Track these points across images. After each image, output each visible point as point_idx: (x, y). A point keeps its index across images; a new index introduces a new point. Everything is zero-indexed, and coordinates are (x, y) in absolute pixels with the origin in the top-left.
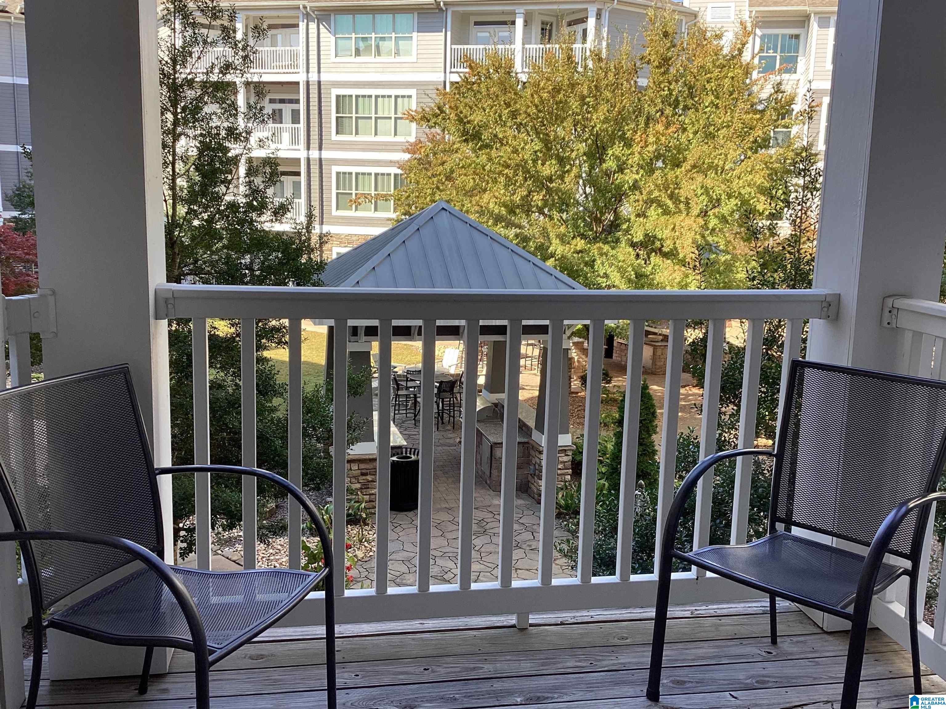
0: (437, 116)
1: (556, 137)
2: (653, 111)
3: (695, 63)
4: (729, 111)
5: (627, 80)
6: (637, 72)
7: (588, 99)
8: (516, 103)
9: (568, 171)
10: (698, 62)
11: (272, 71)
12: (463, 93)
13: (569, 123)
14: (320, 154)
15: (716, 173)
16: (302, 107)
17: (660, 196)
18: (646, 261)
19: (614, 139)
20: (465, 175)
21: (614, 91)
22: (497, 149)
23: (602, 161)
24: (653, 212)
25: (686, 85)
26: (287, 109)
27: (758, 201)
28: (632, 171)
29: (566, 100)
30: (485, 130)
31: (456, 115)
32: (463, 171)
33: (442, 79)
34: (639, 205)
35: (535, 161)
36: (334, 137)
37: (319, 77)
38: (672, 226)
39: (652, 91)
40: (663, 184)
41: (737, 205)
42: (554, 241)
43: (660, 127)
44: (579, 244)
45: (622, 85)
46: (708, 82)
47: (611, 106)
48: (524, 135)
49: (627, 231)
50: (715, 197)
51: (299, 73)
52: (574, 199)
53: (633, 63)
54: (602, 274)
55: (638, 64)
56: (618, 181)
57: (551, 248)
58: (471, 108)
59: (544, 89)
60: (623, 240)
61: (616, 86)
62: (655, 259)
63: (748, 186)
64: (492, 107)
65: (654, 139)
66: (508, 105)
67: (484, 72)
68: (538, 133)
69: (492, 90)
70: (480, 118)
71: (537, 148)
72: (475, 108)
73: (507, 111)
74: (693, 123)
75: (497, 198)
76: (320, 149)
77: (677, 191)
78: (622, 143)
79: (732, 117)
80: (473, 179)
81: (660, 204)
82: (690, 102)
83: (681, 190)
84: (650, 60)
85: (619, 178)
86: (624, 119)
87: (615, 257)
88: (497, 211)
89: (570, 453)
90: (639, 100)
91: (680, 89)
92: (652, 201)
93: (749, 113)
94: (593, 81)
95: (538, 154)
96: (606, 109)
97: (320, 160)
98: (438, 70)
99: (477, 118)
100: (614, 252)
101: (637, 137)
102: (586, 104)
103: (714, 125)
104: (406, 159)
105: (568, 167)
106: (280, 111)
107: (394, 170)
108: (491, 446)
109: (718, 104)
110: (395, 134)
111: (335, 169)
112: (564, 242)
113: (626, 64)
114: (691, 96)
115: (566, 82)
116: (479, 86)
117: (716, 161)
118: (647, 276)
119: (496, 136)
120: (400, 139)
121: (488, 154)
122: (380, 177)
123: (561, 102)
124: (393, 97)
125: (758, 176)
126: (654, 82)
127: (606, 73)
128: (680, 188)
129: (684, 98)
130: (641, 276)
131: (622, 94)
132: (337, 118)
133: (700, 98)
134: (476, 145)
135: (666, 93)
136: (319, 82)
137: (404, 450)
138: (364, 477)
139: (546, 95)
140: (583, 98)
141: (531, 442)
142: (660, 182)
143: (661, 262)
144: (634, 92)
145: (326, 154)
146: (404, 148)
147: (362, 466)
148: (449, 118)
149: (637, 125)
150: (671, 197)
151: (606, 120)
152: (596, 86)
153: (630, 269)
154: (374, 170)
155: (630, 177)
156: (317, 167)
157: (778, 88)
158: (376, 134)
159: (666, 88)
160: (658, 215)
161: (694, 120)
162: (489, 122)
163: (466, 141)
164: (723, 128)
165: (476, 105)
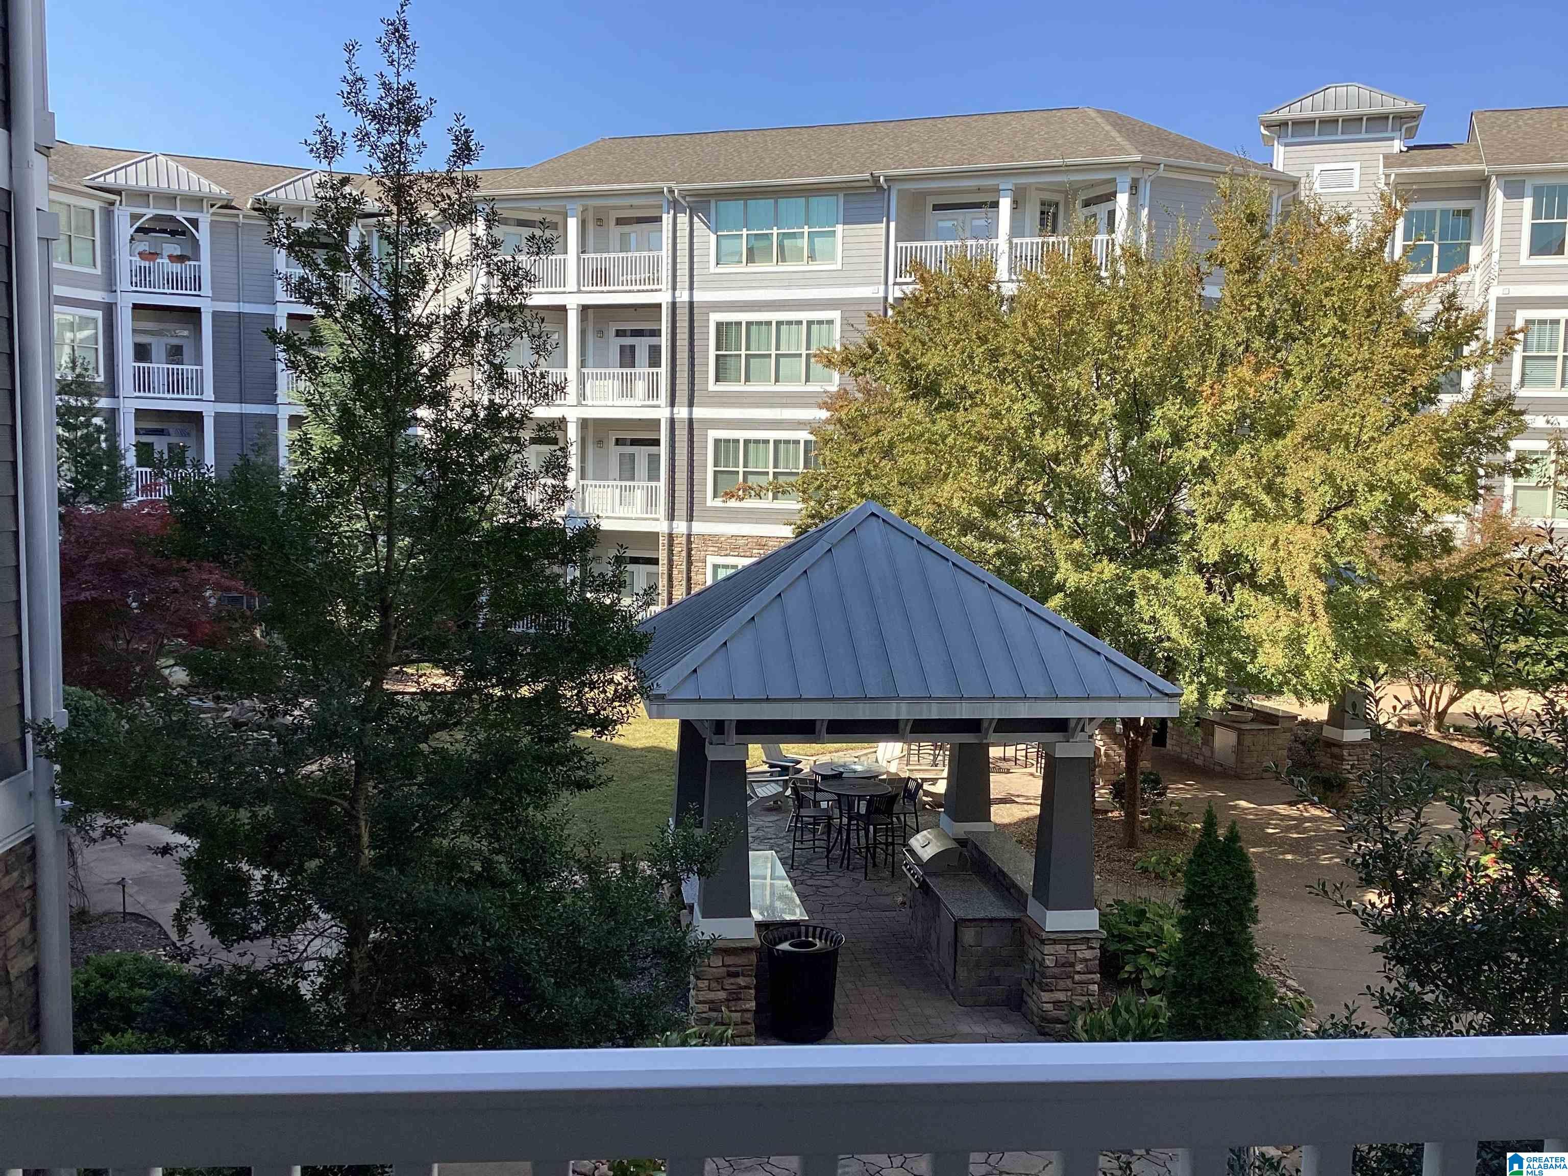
0: (866, 358)
1: (1066, 390)
2: (1231, 343)
3: (1304, 264)
4: (1367, 343)
5: (1186, 294)
6: (1201, 279)
7: (1119, 327)
8: (996, 335)
9: (1086, 446)
10: (1309, 262)
11: (621, 288)
12: (910, 321)
13: (1086, 368)
14: (691, 413)
15: (1347, 448)
16: (664, 341)
17: (1247, 486)
18: (1225, 596)
19: (1165, 391)
20: (913, 452)
21: (1163, 311)
22: (966, 410)
23: (1145, 427)
24: (1236, 514)
25: (1288, 300)
26: (642, 345)
27: (1424, 496)
28: (1197, 445)
29: (1082, 330)
30: (946, 379)
31: (898, 356)
32: (909, 446)
33: (881, 294)
34: (1211, 503)
35: (1029, 430)
36: (712, 386)
37: (691, 296)
38: (1273, 540)
39: (1228, 310)
40: (1253, 468)
41: (1386, 501)
42: (1062, 564)
43: (1245, 372)
44: (1106, 571)
45: (1177, 302)
46: (1326, 295)
47: (1160, 336)
48: (1011, 387)
49: (1191, 545)
50: (1346, 488)
51: (660, 290)
52: (1097, 491)
53: (1195, 266)
54: (1147, 618)
55: (1205, 267)
56: (1173, 460)
57: (1058, 575)
58: (924, 344)
59: (1044, 311)
60: (1185, 559)
61: (1168, 303)
62: (1241, 593)
63: (1405, 469)
64: (958, 343)
65: (1236, 392)
66: (983, 340)
67: (945, 287)
68: (1033, 384)
69: (958, 316)
70: (937, 360)
71: (1033, 409)
72: (930, 344)
73: (982, 350)
74: (1301, 362)
75: (965, 491)
76: (691, 405)
77: (1279, 480)
78: (1180, 398)
79: (1372, 353)
80: (926, 459)
81: (1249, 502)
82: (1296, 329)
83: (1287, 478)
84: (1223, 259)
85: (1176, 455)
86: (1181, 358)
87: (1171, 591)
88: (965, 513)
89: (1096, 944)
90: (1207, 325)
91: (1277, 306)
92: (1235, 496)
93: (1402, 347)
94: (1128, 298)
95: (1035, 418)
96: (1150, 343)
97: (691, 421)
98: (876, 280)
99: (933, 360)
100: (1169, 582)
101: (1206, 388)
102: (1115, 333)
103: (1340, 366)
104: (824, 418)
105: (1086, 439)
106: (633, 348)
107: (803, 435)
108: (956, 923)
109: (1344, 331)
110: (807, 380)
111: (713, 434)
112: (1080, 567)
113: (1183, 268)
114: (1298, 318)
115: (1082, 300)
116: (936, 310)
117: (1346, 427)
118: (1227, 622)
119: (963, 388)
120: (812, 387)
121: (952, 419)
122: (782, 446)
123: (1073, 332)
124: (805, 324)
125: (1423, 453)
126: (1233, 297)
127: (1150, 283)
128: (1284, 475)
129: (1286, 321)
130: (1217, 621)
131: (1178, 316)
132: (717, 356)
133: (1313, 322)
134: (931, 404)
135: (1253, 313)
136: (691, 304)
137: (803, 928)
138: (732, 980)
139: (1047, 321)
140: (1110, 325)
141: (1025, 919)
142: (1248, 464)
143: (1252, 600)
144: (1198, 312)
145: (699, 413)
146: (820, 401)
147: (729, 960)
148: (887, 361)
149: (1205, 368)
150: (1269, 488)
151: (1151, 360)
152: (1132, 306)
153: (1197, 612)
154: (772, 435)
155: (1194, 454)
156: (686, 432)
157: (1450, 303)
158: (777, 380)
159: (1254, 307)
160: (1245, 519)
161: (1304, 358)
162: (952, 365)
163: (914, 397)
164: (1356, 371)
165: (931, 339)
